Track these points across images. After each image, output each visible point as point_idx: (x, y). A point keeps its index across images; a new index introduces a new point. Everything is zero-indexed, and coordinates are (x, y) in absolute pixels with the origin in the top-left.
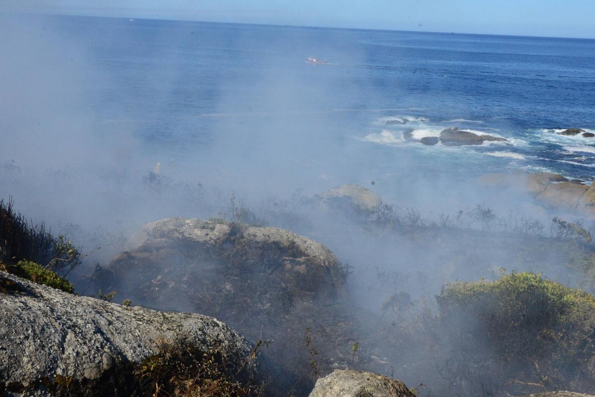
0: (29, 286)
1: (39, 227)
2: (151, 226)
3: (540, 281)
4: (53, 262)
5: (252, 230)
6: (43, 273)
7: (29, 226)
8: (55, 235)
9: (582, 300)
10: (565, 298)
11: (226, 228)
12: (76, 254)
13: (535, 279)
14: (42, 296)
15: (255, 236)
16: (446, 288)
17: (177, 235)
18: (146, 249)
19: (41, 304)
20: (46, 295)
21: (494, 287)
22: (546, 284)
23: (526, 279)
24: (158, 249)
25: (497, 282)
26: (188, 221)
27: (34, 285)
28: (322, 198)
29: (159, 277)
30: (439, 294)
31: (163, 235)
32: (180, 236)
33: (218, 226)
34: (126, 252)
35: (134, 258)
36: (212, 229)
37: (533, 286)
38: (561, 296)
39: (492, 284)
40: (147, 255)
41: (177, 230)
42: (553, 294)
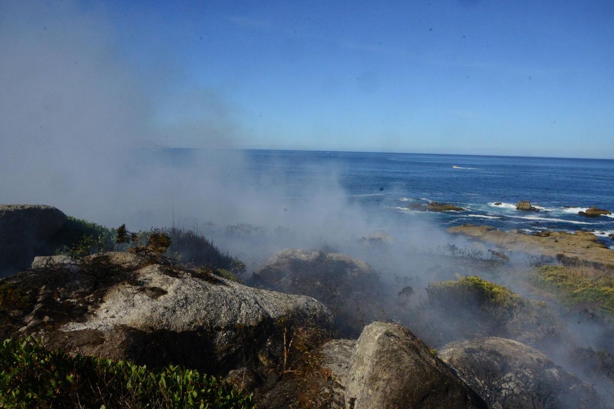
0: (223, 281)
1: (226, 253)
2: (280, 252)
3: (480, 281)
4: (233, 270)
5: (331, 255)
6: (229, 275)
7: (221, 253)
8: (234, 257)
9: (503, 291)
10: (494, 290)
11: (317, 253)
12: (243, 266)
13: (477, 279)
14: (229, 286)
15: (332, 258)
16: (431, 284)
17: (293, 257)
18: (277, 264)
19: (229, 289)
20: (231, 285)
21: (455, 284)
22: (483, 282)
23: (473, 280)
24: (283, 264)
25: (458, 282)
26: (298, 250)
27: (225, 280)
28: (366, 239)
29: (284, 278)
30: (427, 288)
31: (286, 257)
32: (294, 258)
33: (313, 253)
34: (268, 266)
35: (271, 269)
36: (311, 254)
37: (476, 283)
38: (491, 289)
39: (455, 282)
40: (278, 267)
41: (293, 255)
42: (487, 288)
